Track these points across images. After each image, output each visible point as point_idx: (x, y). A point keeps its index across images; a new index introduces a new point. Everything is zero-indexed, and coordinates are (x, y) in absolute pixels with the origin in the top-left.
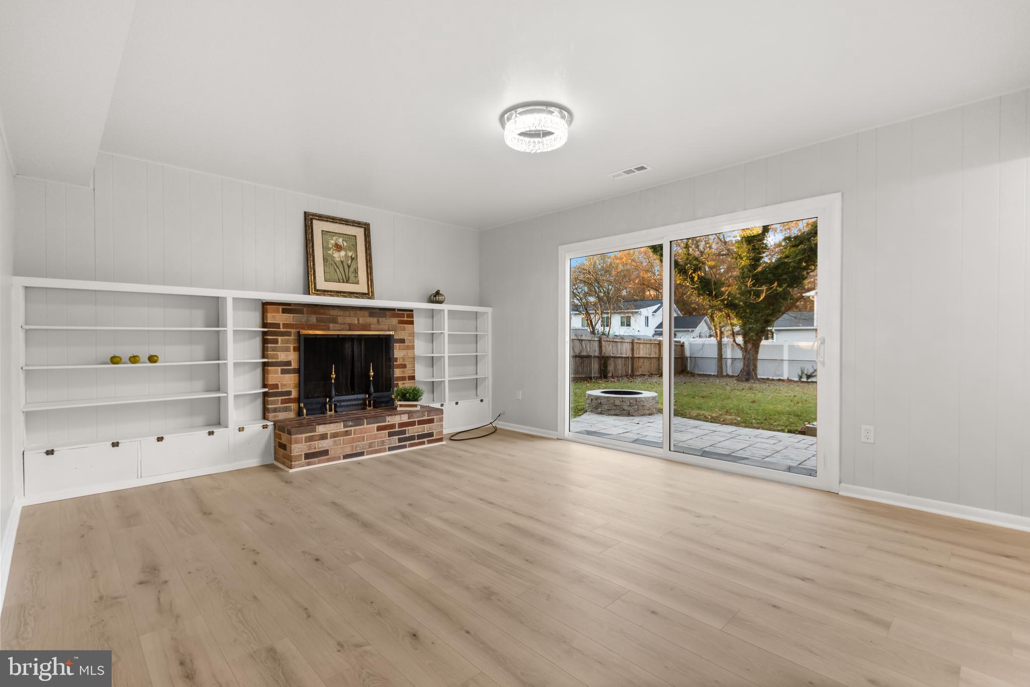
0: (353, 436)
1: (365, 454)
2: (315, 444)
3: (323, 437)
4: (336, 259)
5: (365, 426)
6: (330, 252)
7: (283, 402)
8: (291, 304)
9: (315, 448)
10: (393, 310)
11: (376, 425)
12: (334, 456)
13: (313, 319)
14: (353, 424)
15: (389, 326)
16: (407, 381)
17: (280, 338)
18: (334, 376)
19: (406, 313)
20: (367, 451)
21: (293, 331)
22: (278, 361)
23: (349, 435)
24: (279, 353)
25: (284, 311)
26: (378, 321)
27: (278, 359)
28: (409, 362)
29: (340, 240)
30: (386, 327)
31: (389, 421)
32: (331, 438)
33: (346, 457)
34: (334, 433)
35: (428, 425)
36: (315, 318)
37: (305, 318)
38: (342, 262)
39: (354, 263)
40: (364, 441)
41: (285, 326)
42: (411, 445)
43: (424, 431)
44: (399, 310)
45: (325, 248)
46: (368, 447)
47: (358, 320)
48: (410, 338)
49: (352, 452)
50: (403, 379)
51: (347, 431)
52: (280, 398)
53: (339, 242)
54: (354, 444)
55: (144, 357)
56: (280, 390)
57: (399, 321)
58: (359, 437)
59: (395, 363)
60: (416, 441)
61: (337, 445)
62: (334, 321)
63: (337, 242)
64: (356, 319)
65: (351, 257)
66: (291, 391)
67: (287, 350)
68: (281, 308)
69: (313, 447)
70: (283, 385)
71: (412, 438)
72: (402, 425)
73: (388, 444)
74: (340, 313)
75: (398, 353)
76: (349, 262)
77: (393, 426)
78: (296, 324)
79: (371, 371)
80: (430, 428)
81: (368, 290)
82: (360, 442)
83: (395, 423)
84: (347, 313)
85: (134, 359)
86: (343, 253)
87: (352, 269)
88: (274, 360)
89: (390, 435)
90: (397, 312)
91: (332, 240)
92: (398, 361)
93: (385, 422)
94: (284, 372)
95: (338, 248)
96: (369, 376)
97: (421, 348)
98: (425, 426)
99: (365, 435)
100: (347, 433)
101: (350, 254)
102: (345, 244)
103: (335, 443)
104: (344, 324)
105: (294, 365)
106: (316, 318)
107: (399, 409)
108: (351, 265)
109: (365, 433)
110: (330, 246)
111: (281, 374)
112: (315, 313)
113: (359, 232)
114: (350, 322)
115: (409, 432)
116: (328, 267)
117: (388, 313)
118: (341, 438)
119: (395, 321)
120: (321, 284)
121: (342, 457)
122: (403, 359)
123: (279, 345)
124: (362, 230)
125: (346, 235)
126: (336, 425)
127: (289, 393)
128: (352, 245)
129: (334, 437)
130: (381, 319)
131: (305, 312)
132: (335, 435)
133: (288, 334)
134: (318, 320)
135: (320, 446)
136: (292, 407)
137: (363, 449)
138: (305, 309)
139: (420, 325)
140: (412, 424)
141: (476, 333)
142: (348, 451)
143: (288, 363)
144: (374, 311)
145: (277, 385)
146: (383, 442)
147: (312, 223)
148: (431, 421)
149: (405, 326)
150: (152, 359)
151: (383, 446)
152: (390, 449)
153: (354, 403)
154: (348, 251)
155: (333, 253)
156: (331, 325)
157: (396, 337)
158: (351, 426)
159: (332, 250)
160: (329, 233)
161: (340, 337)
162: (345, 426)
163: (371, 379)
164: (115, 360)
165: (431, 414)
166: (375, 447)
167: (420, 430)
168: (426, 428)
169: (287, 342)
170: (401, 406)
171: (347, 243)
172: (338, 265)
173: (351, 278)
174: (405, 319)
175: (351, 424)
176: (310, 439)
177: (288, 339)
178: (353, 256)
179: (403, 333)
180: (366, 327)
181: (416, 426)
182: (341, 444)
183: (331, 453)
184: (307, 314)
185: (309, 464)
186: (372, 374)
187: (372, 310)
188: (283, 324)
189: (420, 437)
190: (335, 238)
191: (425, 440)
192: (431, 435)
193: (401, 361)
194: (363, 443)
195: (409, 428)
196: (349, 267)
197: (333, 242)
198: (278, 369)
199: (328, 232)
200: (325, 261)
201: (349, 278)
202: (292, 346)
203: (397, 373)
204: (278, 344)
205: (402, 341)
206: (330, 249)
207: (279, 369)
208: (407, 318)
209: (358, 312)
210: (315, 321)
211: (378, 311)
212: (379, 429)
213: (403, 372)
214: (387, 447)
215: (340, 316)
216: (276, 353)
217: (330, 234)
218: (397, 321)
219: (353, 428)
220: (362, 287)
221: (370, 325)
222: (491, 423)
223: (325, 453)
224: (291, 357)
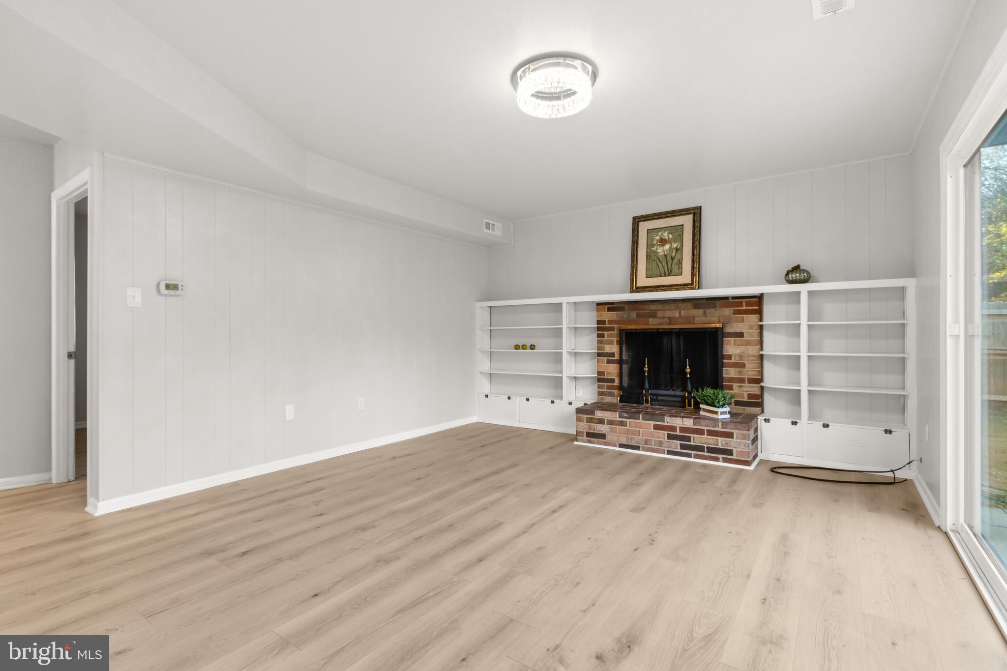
0: (628, 427)
1: (641, 449)
2: (594, 426)
3: (601, 421)
4: (660, 254)
5: (641, 421)
6: (654, 249)
7: (609, 388)
8: (614, 303)
9: (594, 430)
10: (726, 298)
11: (652, 423)
12: (611, 442)
13: (634, 315)
14: (628, 416)
15: (719, 318)
16: (747, 384)
17: (606, 333)
18: (647, 369)
19: (744, 300)
20: (643, 447)
21: (616, 326)
22: (605, 352)
23: (623, 426)
24: (605, 346)
25: (610, 310)
26: (705, 313)
27: (604, 350)
28: (750, 360)
29: (666, 234)
30: (716, 319)
31: (668, 422)
32: (608, 424)
33: (621, 446)
34: (610, 420)
35: (723, 439)
36: (635, 314)
37: (626, 315)
38: (665, 256)
39: (679, 254)
40: (639, 435)
41: (610, 322)
42: (697, 456)
43: (718, 445)
44: (734, 298)
45: (649, 245)
46: (643, 443)
47: (680, 313)
48: (751, 331)
49: (628, 444)
50: (741, 380)
51: (622, 421)
52: (606, 384)
53: (664, 236)
54: (630, 436)
55: (528, 346)
56: (606, 377)
57: (734, 310)
58: (634, 431)
59: (724, 361)
60: (705, 454)
61: (613, 432)
62: (654, 315)
63: (662, 236)
64: (678, 312)
65: (677, 247)
66: (614, 379)
67: (611, 343)
68: (606, 307)
69: (593, 428)
70: (609, 373)
71: (700, 448)
72: (683, 429)
73: (667, 447)
74: (661, 307)
75: (731, 348)
76: (674, 254)
77: (673, 428)
78: (618, 320)
79: (688, 367)
80: (727, 444)
81: (692, 280)
82: (635, 435)
83: (676, 425)
84: (667, 307)
85: (524, 347)
86: (667, 247)
87: (675, 261)
88: (602, 352)
89: (670, 437)
90: (731, 300)
91: (657, 236)
92: (733, 358)
93: (664, 421)
94: (609, 362)
95: (663, 242)
96: (686, 373)
97: (774, 344)
98: (720, 439)
99: (641, 430)
100: (622, 424)
101: (675, 245)
102: (671, 236)
103: (612, 431)
104: (664, 318)
105: (617, 357)
106: (636, 313)
107: (702, 413)
108: (674, 257)
109: (641, 428)
110: (655, 243)
111: (607, 363)
112: (636, 309)
113: (687, 221)
114: (671, 316)
115: (695, 440)
116: (651, 264)
117: (718, 303)
118: (617, 427)
119: (727, 312)
120: (642, 281)
121: (618, 445)
122: (741, 356)
123: (606, 338)
124: (691, 216)
125: (672, 227)
126: (612, 413)
127: (613, 381)
128: (678, 235)
129: (611, 424)
130: (708, 311)
131: (626, 310)
132: (611, 423)
133: (612, 329)
134: (638, 316)
135: (599, 429)
136: (616, 393)
137: (639, 444)
138: (626, 307)
139: (772, 314)
140: (700, 432)
141: (902, 322)
142: (624, 441)
143: (613, 355)
144: (701, 302)
145: (604, 372)
146: (661, 443)
147: (638, 225)
148: (730, 435)
149: (743, 317)
150: (532, 347)
151: (661, 446)
152: (670, 452)
153: (674, 399)
154: (673, 243)
155: (657, 249)
156: (651, 320)
157: (728, 329)
158: (626, 418)
159: (656, 247)
160: (655, 230)
161: (660, 331)
162: (620, 417)
163: (688, 376)
164: (517, 347)
165: (728, 426)
166: (652, 445)
167: (711, 441)
168: (721, 442)
169: (611, 336)
170: (705, 410)
171: (672, 234)
172: (661, 259)
173: (673, 270)
174: (744, 308)
175: (625, 415)
176: (590, 420)
177: (613, 333)
178: (678, 247)
179: (740, 325)
180: (691, 319)
181: (705, 436)
182: (616, 433)
183: (608, 438)
184: (628, 310)
185: (589, 442)
186: (688, 370)
187: (697, 302)
188: (608, 320)
189: (710, 450)
190: (660, 234)
191: (720, 456)
192: (730, 452)
193: (738, 358)
194: (638, 437)
195: (695, 435)
196: (673, 259)
197: (658, 238)
198: (604, 359)
199: (653, 229)
200: (649, 258)
201: (671, 271)
202: (615, 340)
203: (729, 373)
204: (604, 338)
205: (740, 335)
206: (654, 246)
207: (605, 359)
208: (746, 306)
209: (680, 305)
210: (635, 317)
211: (704, 301)
212: (656, 427)
213: (740, 372)
214: (666, 449)
215: (659, 310)
216: (602, 345)
217: (656, 230)
218: (732, 311)
219: (628, 420)
220: (686, 278)
221: (694, 318)
222: (893, 471)
223: (602, 436)
224: (614, 348)
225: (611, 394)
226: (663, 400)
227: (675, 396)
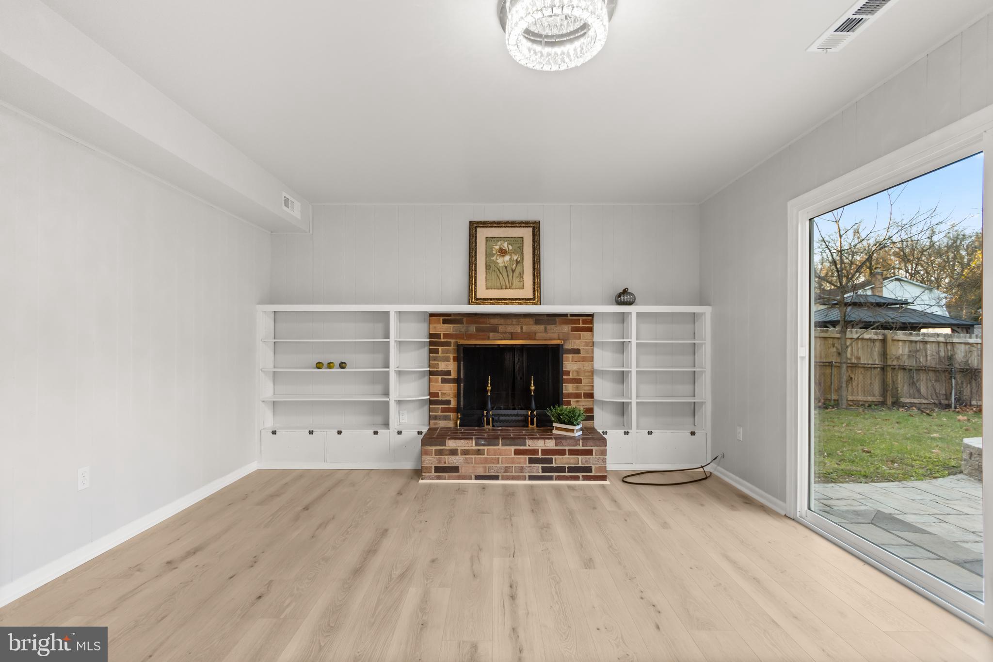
0: (486, 456)
1: (500, 478)
2: (445, 458)
3: (454, 452)
4: (500, 265)
5: (500, 447)
6: (494, 258)
7: (443, 410)
8: (451, 314)
9: (445, 463)
10: (565, 315)
11: (513, 448)
12: (465, 474)
13: (473, 329)
14: (486, 443)
15: (559, 335)
16: (583, 399)
17: (440, 348)
18: (490, 388)
19: (581, 318)
20: (503, 476)
21: (453, 341)
22: (439, 370)
23: (481, 455)
24: (439, 362)
25: (445, 322)
26: (546, 329)
27: (439, 368)
28: (586, 376)
29: (505, 244)
30: (556, 336)
31: (529, 446)
32: (461, 455)
33: (478, 477)
34: (465, 450)
35: (583, 457)
36: (474, 328)
37: (465, 328)
38: (506, 267)
39: (519, 268)
40: (499, 463)
41: (446, 336)
42: (559, 478)
43: (578, 464)
44: (572, 315)
45: (488, 254)
46: (503, 471)
47: (522, 328)
48: (586, 348)
49: (485, 474)
50: (578, 396)
51: (479, 450)
52: (440, 406)
53: (504, 246)
54: (488, 466)
55: (337, 364)
56: (440, 399)
57: (572, 328)
58: (492, 459)
59: (564, 377)
60: (566, 474)
61: (469, 463)
62: (495, 330)
63: (502, 246)
64: (519, 327)
65: (517, 260)
66: (451, 400)
67: (447, 359)
68: (441, 319)
69: (443, 462)
70: (443, 394)
71: (561, 469)
72: (545, 452)
73: (529, 472)
74: (502, 321)
75: (570, 364)
76: (514, 266)
77: (535, 452)
78: (455, 334)
79: (532, 385)
80: (586, 461)
81: (534, 295)
82: (494, 463)
83: (537, 448)
84: (509, 321)
85: (330, 365)
86: (507, 258)
87: (516, 274)
88: (435, 370)
89: (531, 461)
90: (569, 317)
91: (496, 245)
92: (571, 374)
93: (525, 445)
94: (444, 381)
95: (503, 252)
96: (530, 391)
97: (603, 360)
98: (580, 457)
99: (500, 457)
100: (479, 452)
101: (515, 257)
102: (510, 247)
103: (467, 462)
104: (506, 333)
105: (454, 375)
106: (476, 327)
107: (554, 432)
108: (515, 270)
109: (500, 455)
110: (494, 252)
111: (442, 383)
112: (475, 323)
113: (526, 233)
114: (512, 331)
115: (557, 462)
116: (490, 275)
117: (557, 319)
118: (473, 457)
119: (566, 328)
120: (482, 293)
121: (473, 477)
122: (578, 372)
123: (440, 354)
124: (531, 229)
125: (512, 237)
126: (467, 441)
127: (448, 402)
128: (518, 248)
129: (465, 455)
130: (549, 327)
131: (465, 322)
132: (465, 452)
133: (448, 344)
134: (478, 330)
135: (450, 461)
136: (452, 416)
137: (498, 473)
138: (465, 319)
139: (602, 332)
140: (562, 452)
141: (694, 342)
142: (481, 471)
143: (448, 373)
144: (541, 318)
145: (438, 393)
146: (522, 469)
147: (476, 231)
148: (589, 452)
149: (580, 334)
150: (342, 365)
151: (521, 472)
152: (531, 478)
153: (514, 418)
154: (513, 255)
155: (497, 259)
156: (491, 334)
157: (568, 346)
158: (484, 445)
159: (495, 256)
160: (493, 239)
161: (501, 346)
162: (477, 445)
163: (533, 394)
164: (319, 365)
165: (588, 444)
166: (512, 472)
167: (572, 461)
168: (581, 461)
169: (447, 352)
170: (557, 428)
171: (512, 246)
172: (501, 271)
173: (514, 284)
174: (581, 325)
175: (483, 442)
176: (440, 453)
177: (449, 349)
178: (519, 260)
179: (577, 342)
180: (531, 336)
181: (567, 456)
182: (472, 463)
183: (462, 471)
184: (467, 323)
185: (439, 478)
186: (533, 388)
187: (538, 317)
188: (444, 334)
189: (571, 470)
190: (499, 243)
191: (580, 475)
192: (589, 469)
193: (575, 374)
194: (497, 465)
195: (556, 457)
196: (513, 271)
197: (497, 247)
198: (438, 378)
199: (492, 238)
200: (488, 268)
201: (512, 284)
202: (451, 356)
203: (568, 388)
204: (438, 354)
205: (577, 351)
206: (493, 255)
207: (440, 378)
208: (583, 324)
209: (522, 320)
210: (474, 331)
211: (545, 317)
212: (517, 452)
213: (577, 388)
214: (527, 475)
215: (501, 325)
216: (436, 362)
217: (495, 239)
218: (570, 328)
219: (486, 448)
220: (528, 293)
221: (535, 334)
222: (702, 467)
223: (455, 469)
224: (450, 366)
225: (446, 418)
226: (505, 421)
227: (517, 415)
